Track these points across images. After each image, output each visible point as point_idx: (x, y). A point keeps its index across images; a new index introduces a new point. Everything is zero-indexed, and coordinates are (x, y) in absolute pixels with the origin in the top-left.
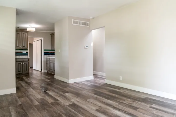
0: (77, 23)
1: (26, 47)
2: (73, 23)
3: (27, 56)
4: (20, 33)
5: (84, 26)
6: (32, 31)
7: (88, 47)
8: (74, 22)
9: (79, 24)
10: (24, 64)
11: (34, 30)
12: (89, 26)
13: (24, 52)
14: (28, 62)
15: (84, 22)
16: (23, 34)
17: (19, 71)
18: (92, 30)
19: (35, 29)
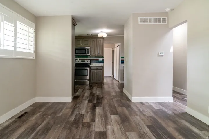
0: (146, 21)
1: (101, 54)
2: (139, 21)
3: (103, 64)
4: (96, 39)
5: (157, 23)
6: (103, 37)
7: (164, 54)
8: (141, 21)
9: (150, 22)
10: (98, 72)
11: (105, 36)
12: (166, 23)
13: (100, 59)
14: (102, 70)
15: (157, 18)
16: (98, 41)
17: (93, 79)
18: (172, 28)
19: (106, 34)
